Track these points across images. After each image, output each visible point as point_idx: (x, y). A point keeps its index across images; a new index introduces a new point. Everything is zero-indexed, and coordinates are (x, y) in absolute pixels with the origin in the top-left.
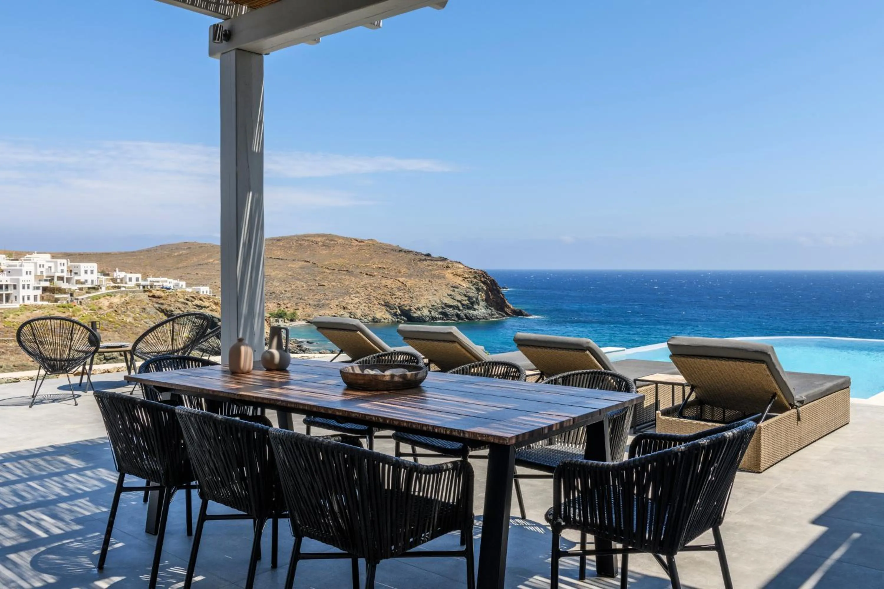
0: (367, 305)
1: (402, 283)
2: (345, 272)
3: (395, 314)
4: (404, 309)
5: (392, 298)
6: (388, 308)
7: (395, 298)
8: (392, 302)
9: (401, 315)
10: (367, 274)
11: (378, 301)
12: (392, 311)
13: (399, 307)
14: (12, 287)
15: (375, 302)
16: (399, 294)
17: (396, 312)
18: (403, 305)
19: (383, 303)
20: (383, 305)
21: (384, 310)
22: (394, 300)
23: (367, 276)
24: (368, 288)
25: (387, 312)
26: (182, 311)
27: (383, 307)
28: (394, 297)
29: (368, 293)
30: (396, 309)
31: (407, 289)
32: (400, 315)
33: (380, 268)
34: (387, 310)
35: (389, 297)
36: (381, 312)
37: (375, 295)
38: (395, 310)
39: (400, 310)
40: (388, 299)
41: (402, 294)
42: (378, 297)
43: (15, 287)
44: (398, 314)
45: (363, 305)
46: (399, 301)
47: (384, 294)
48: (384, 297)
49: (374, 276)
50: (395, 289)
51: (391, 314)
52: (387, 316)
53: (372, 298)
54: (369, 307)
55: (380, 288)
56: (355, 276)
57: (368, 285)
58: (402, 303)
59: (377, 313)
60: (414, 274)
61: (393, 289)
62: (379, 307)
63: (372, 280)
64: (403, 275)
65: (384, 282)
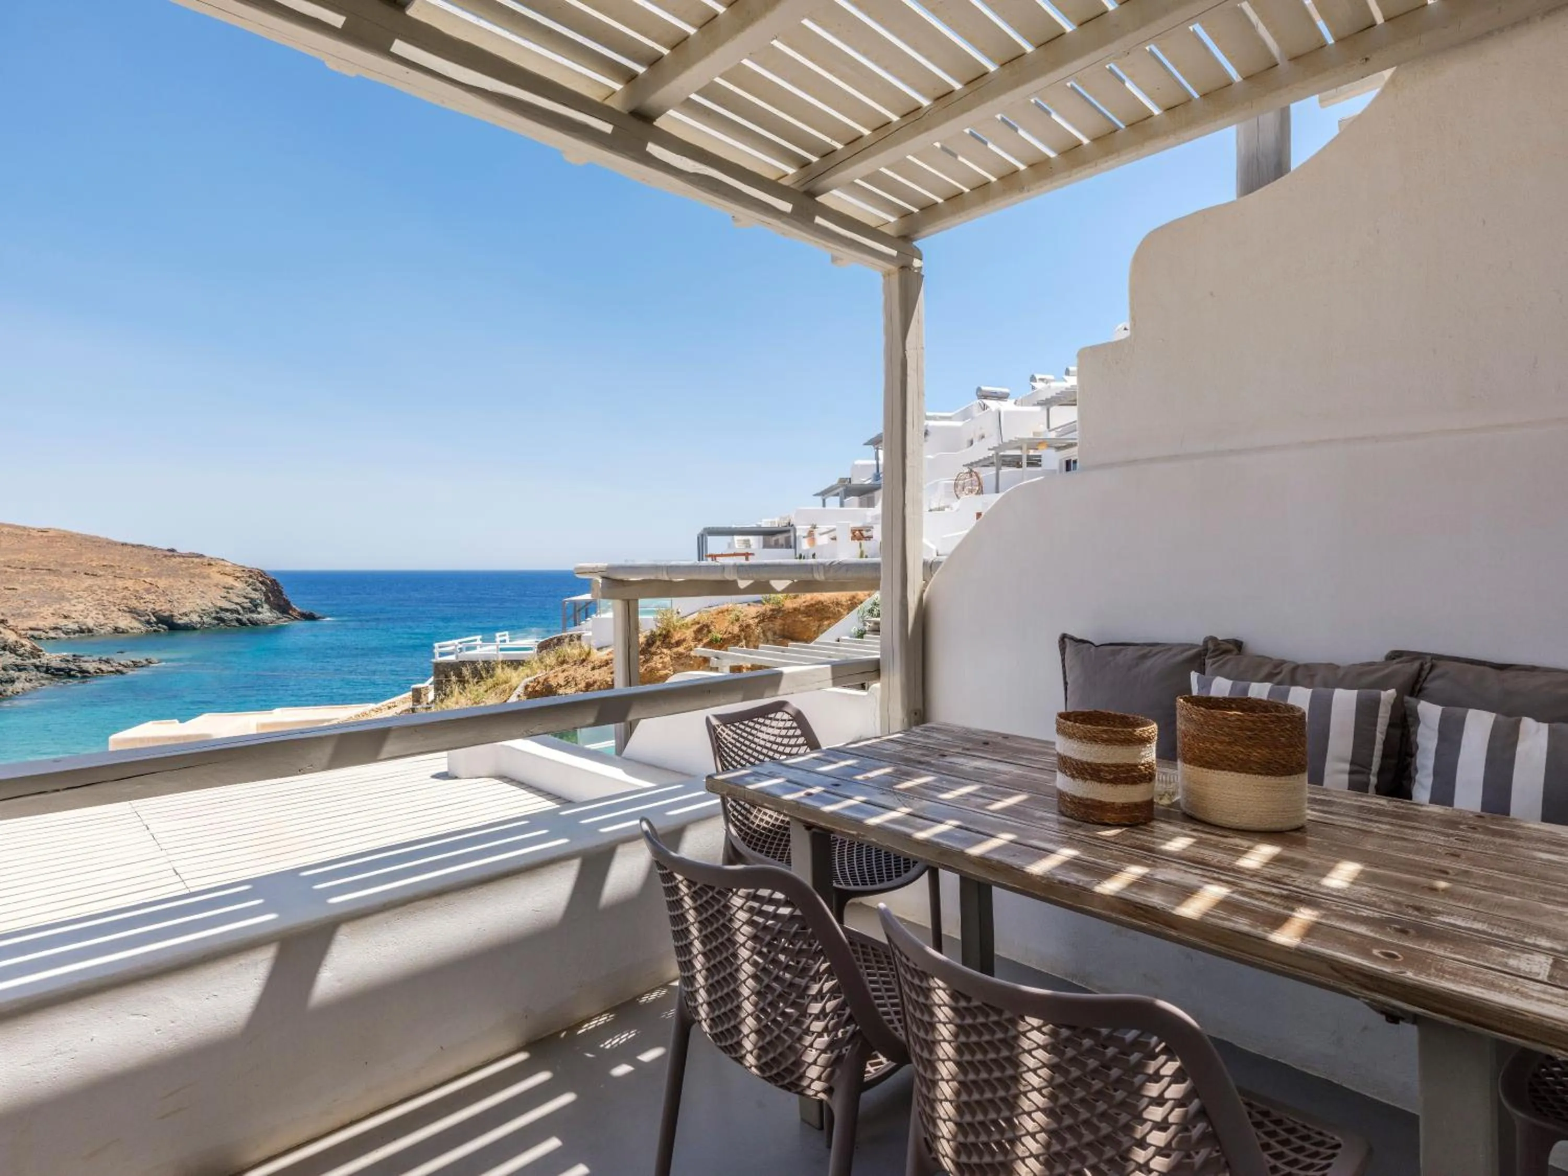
0: (100, 612)
1: (150, 584)
2: (45, 571)
3: (148, 622)
4: (162, 615)
5: (139, 602)
6: (135, 616)
7: (145, 602)
8: (141, 607)
9: (157, 623)
10: (86, 574)
11: (117, 607)
12: (143, 619)
13: (153, 614)
15: (113, 608)
16: (148, 597)
17: (150, 619)
18: (160, 610)
19: (125, 608)
20: (125, 611)
21: (129, 619)
22: (144, 605)
23: (89, 576)
24: (96, 590)
25: (133, 621)
27: (127, 614)
28: (142, 601)
29: (98, 597)
30: (148, 615)
31: (160, 591)
32: (155, 622)
33: (105, 566)
34: (133, 618)
35: (135, 602)
36: (126, 619)
37: (111, 600)
38: (147, 618)
39: (155, 616)
40: (134, 603)
41: (154, 597)
42: (118, 602)
44: (152, 621)
45: (95, 612)
46: (151, 606)
47: (124, 598)
48: (125, 601)
49: (101, 576)
50: (141, 591)
51: (141, 622)
52: (136, 624)
53: (106, 603)
54: (104, 615)
55: (115, 590)
56: (67, 576)
57: (95, 588)
58: (157, 608)
59: (119, 621)
60: (165, 573)
61: (137, 591)
62: (120, 613)
63: (98, 581)
64: (148, 575)
65: (120, 583)
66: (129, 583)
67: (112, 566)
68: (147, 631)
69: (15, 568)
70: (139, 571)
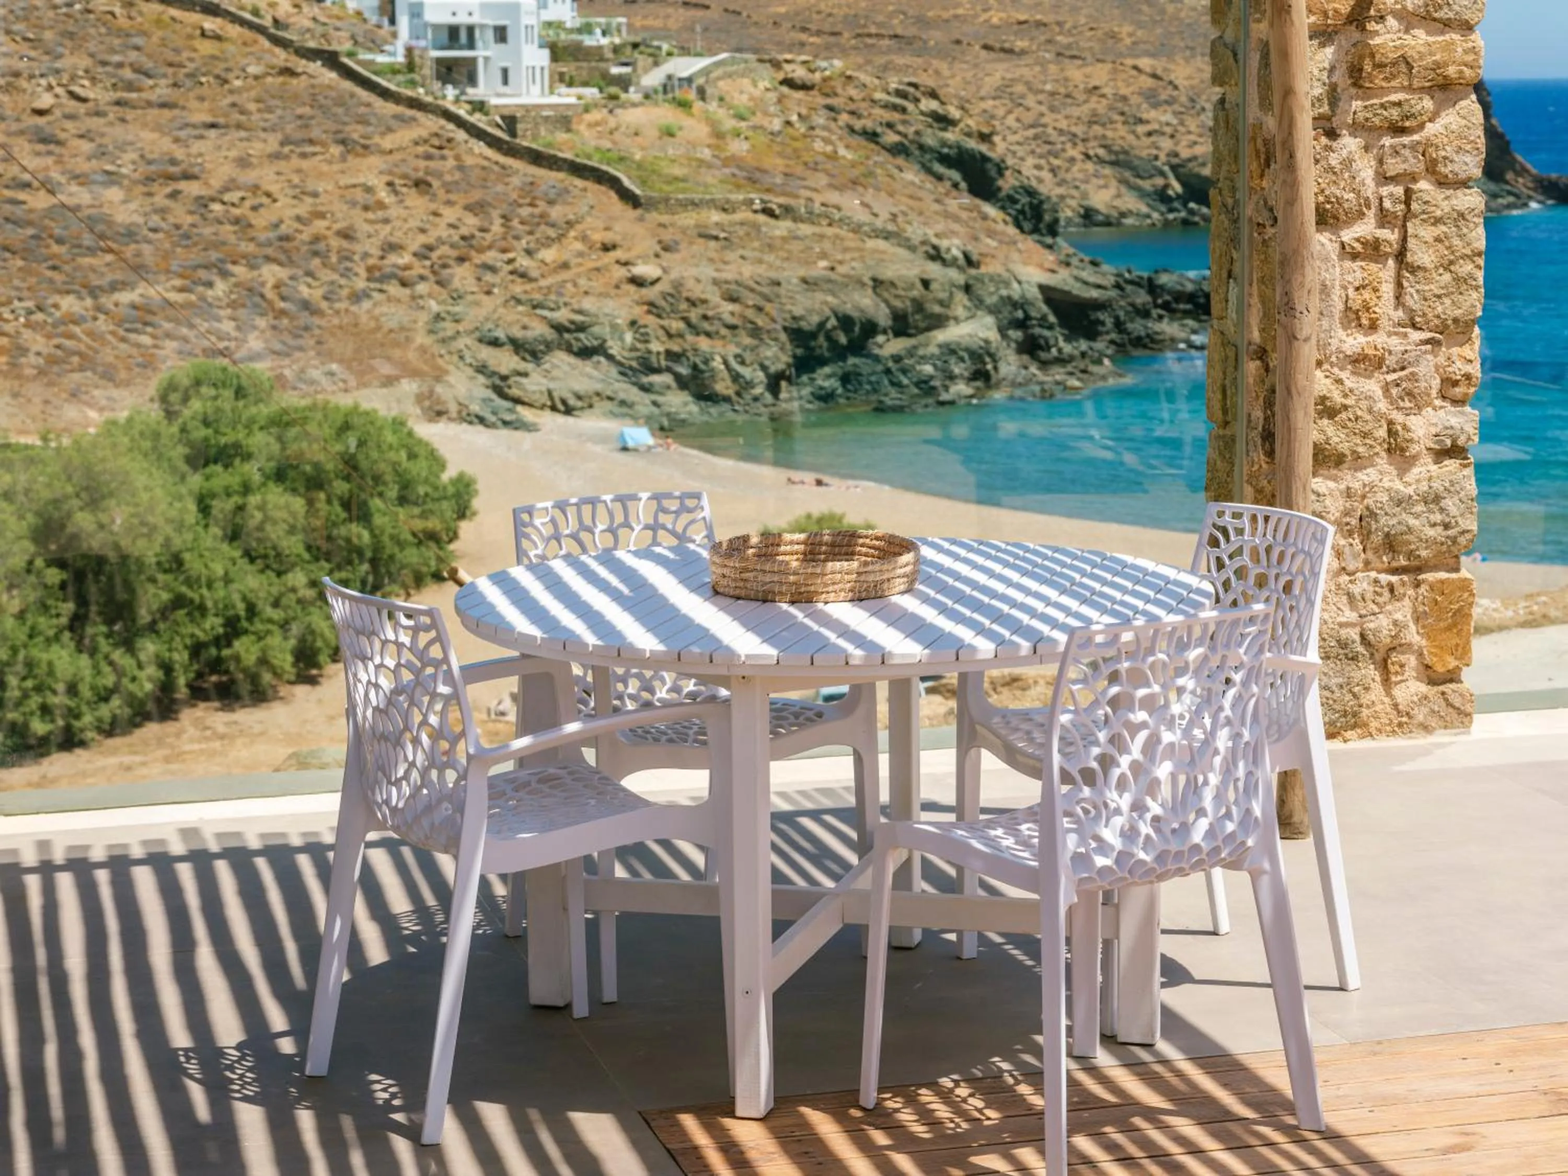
0: (1043, 162)
1: (1155, 76)
2: (886, 42)
3: (1162, 196)
4: (1198, 176)
5: (1134, 132)
6: (1128, 174)
7: (1149, 134)
8: (1142, 148)
9: (1184, 199)
10: (986, 47)
11: (1081, 147)
12: (1147, 185)
13: (1174, 168)
14: (490, 35)
15: (1072, 152)
16: (1162, 116)
17: (1167, 186)
18: (1190, 160)
19: (1101, 152)
20: (1101, 161)
21: (1114, 183)
22: (1147, 141)
23: (993, 55)
24: (1023, 96)
25: (1123, 189)
26: (899, 133)
27: (1107, 171)
28: (1141, 129)
29: (1029, 118)
30: (1162, 174)
31: (1183, 99)
32: (1178, 196)
33: (1020, 23)
34: (1123, 181)
35: (1122, 130)
36: (1105, 186)
37: (1063, 124)
38: (1160, 181)
39: (1178, 178)
40: (1119, 134)
41: (1168, 117)
42: (1079, 130)
43: (501, 34)
44: (1171, 192)
45: (1030, 161)
46: (1166, 144)
47: (1094, 120)
48: (1097, 130)
49: (1023, 52)
50: (1135, 100)
51: (1142, 194)
52: (1130, 202)
53: (1053, 135)
54: (1053, 171)
55: (1068, 96)
56: (942, 54)
57: (1019, 88)
58: (1185, 153)
59: (1090, 188)
60: (1177, 41)
61: (1124, 99)
62: (1090, 166)
63: (1023, 70)
64: (1135, 49)
65: (1075, 73)
66: (1100, 74)
67: (1040, 24)
68: (1167, 224)
69: (819, 33)
70: (1113, 36)
